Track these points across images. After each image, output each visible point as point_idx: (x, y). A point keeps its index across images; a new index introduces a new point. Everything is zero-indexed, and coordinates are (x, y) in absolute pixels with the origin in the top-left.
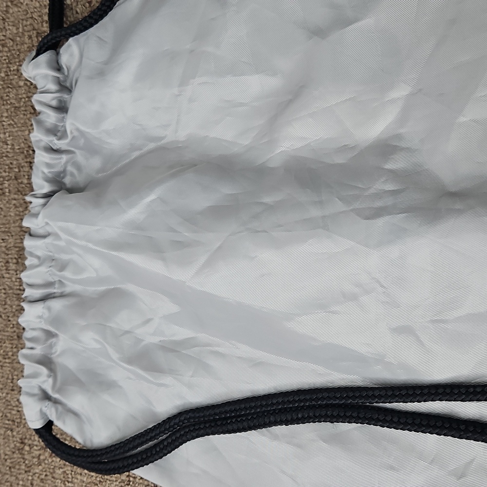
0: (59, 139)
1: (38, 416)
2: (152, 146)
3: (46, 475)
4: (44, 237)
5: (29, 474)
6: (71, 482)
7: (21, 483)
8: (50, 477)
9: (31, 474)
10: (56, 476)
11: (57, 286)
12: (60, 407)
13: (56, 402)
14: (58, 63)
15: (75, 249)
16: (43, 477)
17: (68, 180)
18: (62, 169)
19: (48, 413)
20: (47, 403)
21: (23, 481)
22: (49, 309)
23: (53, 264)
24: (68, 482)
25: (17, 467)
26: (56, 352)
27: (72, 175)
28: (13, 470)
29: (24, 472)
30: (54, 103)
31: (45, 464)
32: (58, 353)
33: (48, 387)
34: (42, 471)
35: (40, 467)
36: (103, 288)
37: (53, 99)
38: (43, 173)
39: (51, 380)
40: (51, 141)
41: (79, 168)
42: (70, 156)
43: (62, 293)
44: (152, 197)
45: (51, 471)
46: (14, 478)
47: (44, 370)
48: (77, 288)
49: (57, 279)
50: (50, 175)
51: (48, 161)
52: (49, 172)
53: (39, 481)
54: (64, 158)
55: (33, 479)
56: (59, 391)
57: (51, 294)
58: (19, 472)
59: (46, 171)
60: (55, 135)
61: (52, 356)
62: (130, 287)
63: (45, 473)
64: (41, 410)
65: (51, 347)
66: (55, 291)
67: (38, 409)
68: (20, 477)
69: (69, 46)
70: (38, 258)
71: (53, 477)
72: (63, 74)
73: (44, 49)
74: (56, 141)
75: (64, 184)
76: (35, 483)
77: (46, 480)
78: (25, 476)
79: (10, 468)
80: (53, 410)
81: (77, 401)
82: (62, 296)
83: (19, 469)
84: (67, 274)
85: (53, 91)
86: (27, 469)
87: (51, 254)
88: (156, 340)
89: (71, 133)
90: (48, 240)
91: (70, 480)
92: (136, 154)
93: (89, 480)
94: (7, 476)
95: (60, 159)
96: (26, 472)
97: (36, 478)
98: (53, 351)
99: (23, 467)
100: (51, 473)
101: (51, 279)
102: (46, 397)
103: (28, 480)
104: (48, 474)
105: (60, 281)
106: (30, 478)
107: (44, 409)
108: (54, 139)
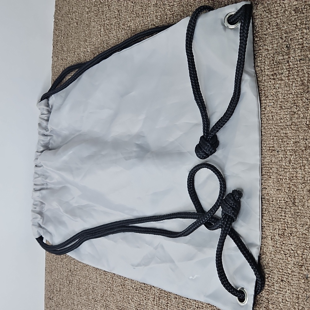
0: (47, 131)
1: (37, 233)
2: (78, 134)
3: (68, 263)
4: (40, 167)
5: (62, 262)
6: (77, 266)
7: (59, 266)
8: (69, 264)
9: (63, 262)
10: (71, 263)
11: (45, 185)
12: (44, 230)
13: (43, 228)
14: (48, 104)
15: (48, 171)
16: (67, 263)
17: (50, 146)
18: (48, 142)
19: (40, 232)
20: (40, 228)
21: (60, 265)
22: (41, 193)
23: (44, 177)
24: (76, 266)
25: (58, 259)
26: (44, 210)
27: (52, 144)
28: (56, 260)
29: (60, 261)
30: (46, 118)
31: (68, 258)
32: (45, 211)
33: (40, 223)
34: (66, 261)
35: (66, 259)
36: (61, 186)
37: (46, 117)
38: (41, 143)
39: (41, 220)
40: (44, 132)
41: (54, 142)
42: (51, 137)
43: (47, 188)
44: (71, 152)
45: (70, 261)
46: (56, 264)
47: (39, 216)
48: (52, 186)
49: (45, 183)
50: (43, 144)
51: (43, 139)
52: (43, 143)
53: (65, 265)
54: (49, 138)
55: (63, 264)
56: (44, 224)
57: (43, 188)
58: (58, 261)
59: (42, 143)
60: (46, 130)
61: (43, 211)
62: (69, 185)
63: (67, 262)
64: (38, 231)
65: (42, 208)
66: (44, 187)
67: (37, 230)
68: (59, 263)
69: (52, 97)
70: (38, 174)
71: (70, 264)
72: (50, 108)
73: (43, 99)
74: (45, 132)
75: (49, 147)
76: (64, 266)
77: (68, 265)
78: (60, 263)
79: (55, 259)
80: (42, 231)
81: (50, 228)
82: (47, 189)
83: (58, 260)
84: (48, 180)
85: (46, 114)
86: (61, 260)
87: (43, 173)
88: (76, 205)
89: (50, 129)
90: (41, 168)
91: (76, 265)
92: (73, 136)
93: (83, 265)
94: (54, 263)
95: (47, 138)
96: (61, 261)
97: (64, 264)
98: (43, 210)
99: (60, 259)
100: (70, 262)
101: (43, 183)
102: (40, 226)
103: (61, 265)
104: (69, 262)
105: (46, 183)
106: (62, 264)
107: (39, 231)
108: (45, 131)
